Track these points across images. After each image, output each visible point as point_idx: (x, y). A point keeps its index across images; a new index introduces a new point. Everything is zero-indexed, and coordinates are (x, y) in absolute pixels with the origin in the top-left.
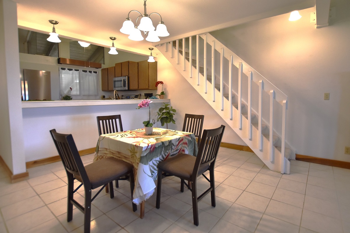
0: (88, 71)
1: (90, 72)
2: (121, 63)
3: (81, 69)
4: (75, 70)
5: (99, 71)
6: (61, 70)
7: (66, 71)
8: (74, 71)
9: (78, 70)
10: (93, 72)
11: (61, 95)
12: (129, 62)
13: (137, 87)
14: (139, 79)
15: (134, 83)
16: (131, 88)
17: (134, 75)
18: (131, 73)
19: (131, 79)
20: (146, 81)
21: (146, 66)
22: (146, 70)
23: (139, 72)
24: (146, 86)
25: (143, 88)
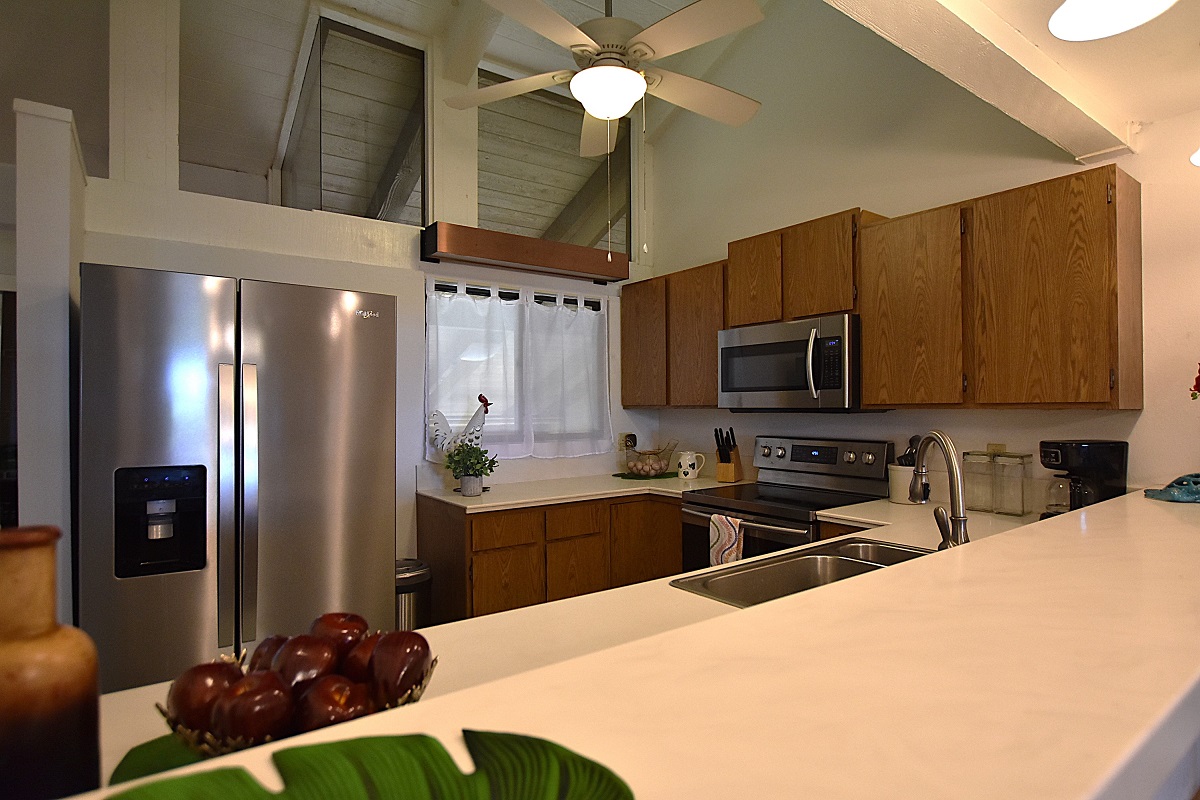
0: (560, 301)
1: (570, 302)
2: (783, 234)
3: (529, 286)
4: (503, 296)
5: (610, 296)
6: (433, 295)
7: (462, 299)
8: (495, 301)
9: (515, 297)
10: (581, 304)
11: (433, 442)
12: (855, 215)
13: (955, 387)
14: (980, 331)
15: (919, 360)
16: (884, 396)
17: (922, 305)
18: (883, 292)
19: (884, 333)
20: (1074, 341)
21: (1081, 218)
22: (1078, 248)
23: (984, 277)
24: (1082, 381)
25: (1034, 398)
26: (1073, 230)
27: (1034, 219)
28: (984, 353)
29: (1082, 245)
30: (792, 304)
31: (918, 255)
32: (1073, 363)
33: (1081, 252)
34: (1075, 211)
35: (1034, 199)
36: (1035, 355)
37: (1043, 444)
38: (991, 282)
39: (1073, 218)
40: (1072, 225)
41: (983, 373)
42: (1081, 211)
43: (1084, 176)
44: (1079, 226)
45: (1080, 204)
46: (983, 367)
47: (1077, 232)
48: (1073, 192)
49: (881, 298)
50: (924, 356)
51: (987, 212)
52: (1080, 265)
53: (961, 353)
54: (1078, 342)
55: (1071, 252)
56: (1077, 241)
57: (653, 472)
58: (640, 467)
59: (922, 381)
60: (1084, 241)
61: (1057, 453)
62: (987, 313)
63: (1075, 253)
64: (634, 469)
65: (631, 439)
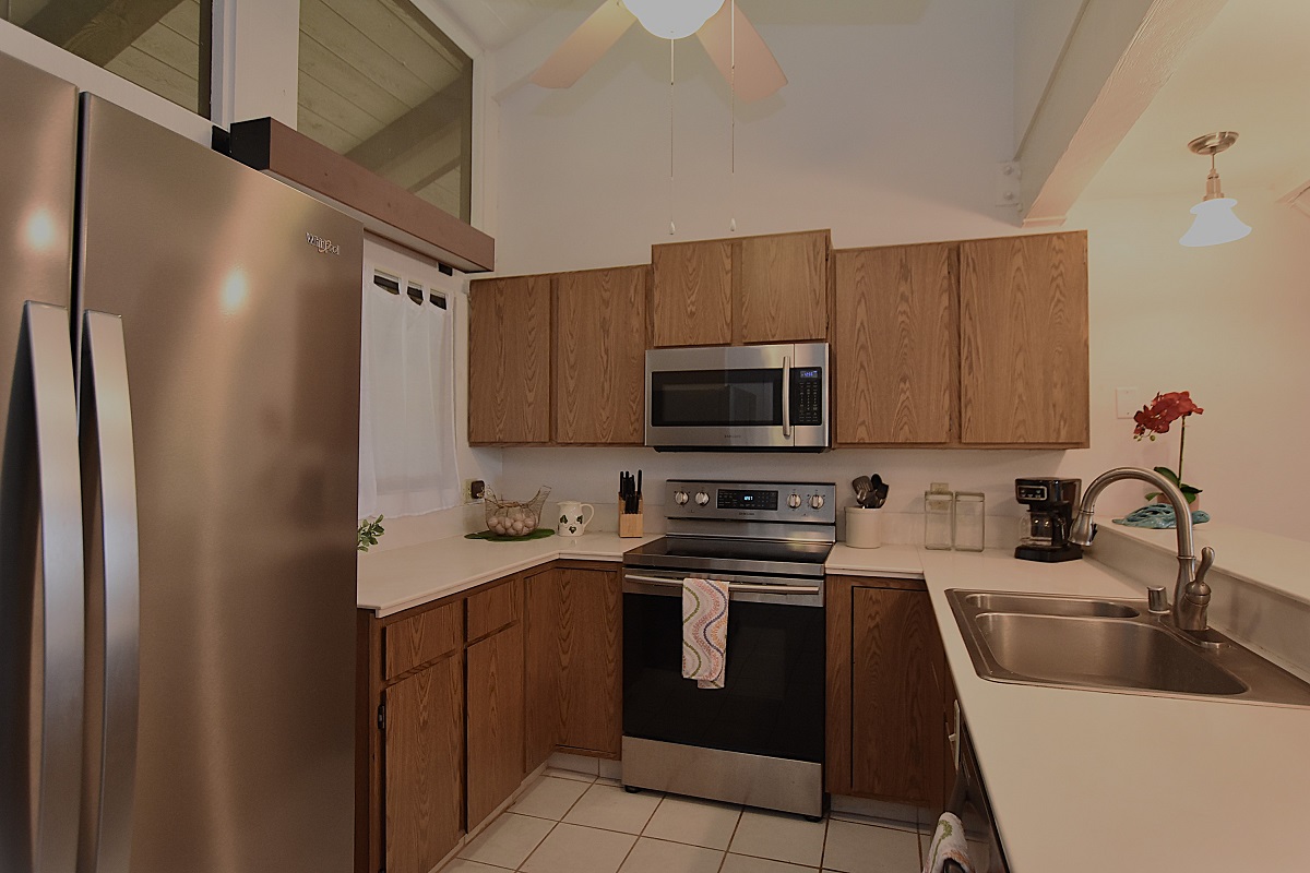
1: (416, 295)
2: (734, 245)
12: (827, 237)
13: (943, 425)
14: (967, 372)
15: (903, 397)
16: (862, 434)
17: (906, 341)
18: (862, 324)
19: (862, 366)
20: (1055, 386)
21: (1061, 274)
22: (1059, 301)
23: (971, 318)
24: (1062, 423)
25: (1020, 437)
26: (1054, 285)
27: (1019, 269)
28: (970, 394)
29: (1062, 299)
30: (746, 326)
31: (901, 289)
32: (1054, 406)
33: (1060, 306)
34: (1057, 268)
35: (1019, 250)
36: (1020, 397)
37: (1019, 482)
38: (978, 325)
39: (1055, 273)
40: (1054, 279)
41: (969, 413)
42: (1062, 268)
43: (1064, 237)
44: (1060, 281)
45: (1061, 262)
46: (969, 407)
47: (1058, 286)
48: (1054, 249)
49: (859, 330)
50: (908, 393)
51: (974, 255)
52: (1060, 317)
53: (947, 392)
54: (1059, 386)
55: (1053, 304)
56: (1058, 293)
57: (526, 530)
58: (508, 524)
59: (905, 419)
60: (1064, 296)
61: (1043, 490)
62: (974, 355)
63: (1056, 306)
64: (499, 527)
65: (476, 489)
